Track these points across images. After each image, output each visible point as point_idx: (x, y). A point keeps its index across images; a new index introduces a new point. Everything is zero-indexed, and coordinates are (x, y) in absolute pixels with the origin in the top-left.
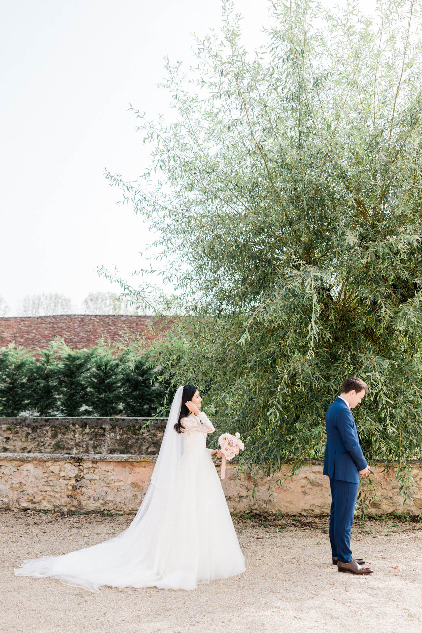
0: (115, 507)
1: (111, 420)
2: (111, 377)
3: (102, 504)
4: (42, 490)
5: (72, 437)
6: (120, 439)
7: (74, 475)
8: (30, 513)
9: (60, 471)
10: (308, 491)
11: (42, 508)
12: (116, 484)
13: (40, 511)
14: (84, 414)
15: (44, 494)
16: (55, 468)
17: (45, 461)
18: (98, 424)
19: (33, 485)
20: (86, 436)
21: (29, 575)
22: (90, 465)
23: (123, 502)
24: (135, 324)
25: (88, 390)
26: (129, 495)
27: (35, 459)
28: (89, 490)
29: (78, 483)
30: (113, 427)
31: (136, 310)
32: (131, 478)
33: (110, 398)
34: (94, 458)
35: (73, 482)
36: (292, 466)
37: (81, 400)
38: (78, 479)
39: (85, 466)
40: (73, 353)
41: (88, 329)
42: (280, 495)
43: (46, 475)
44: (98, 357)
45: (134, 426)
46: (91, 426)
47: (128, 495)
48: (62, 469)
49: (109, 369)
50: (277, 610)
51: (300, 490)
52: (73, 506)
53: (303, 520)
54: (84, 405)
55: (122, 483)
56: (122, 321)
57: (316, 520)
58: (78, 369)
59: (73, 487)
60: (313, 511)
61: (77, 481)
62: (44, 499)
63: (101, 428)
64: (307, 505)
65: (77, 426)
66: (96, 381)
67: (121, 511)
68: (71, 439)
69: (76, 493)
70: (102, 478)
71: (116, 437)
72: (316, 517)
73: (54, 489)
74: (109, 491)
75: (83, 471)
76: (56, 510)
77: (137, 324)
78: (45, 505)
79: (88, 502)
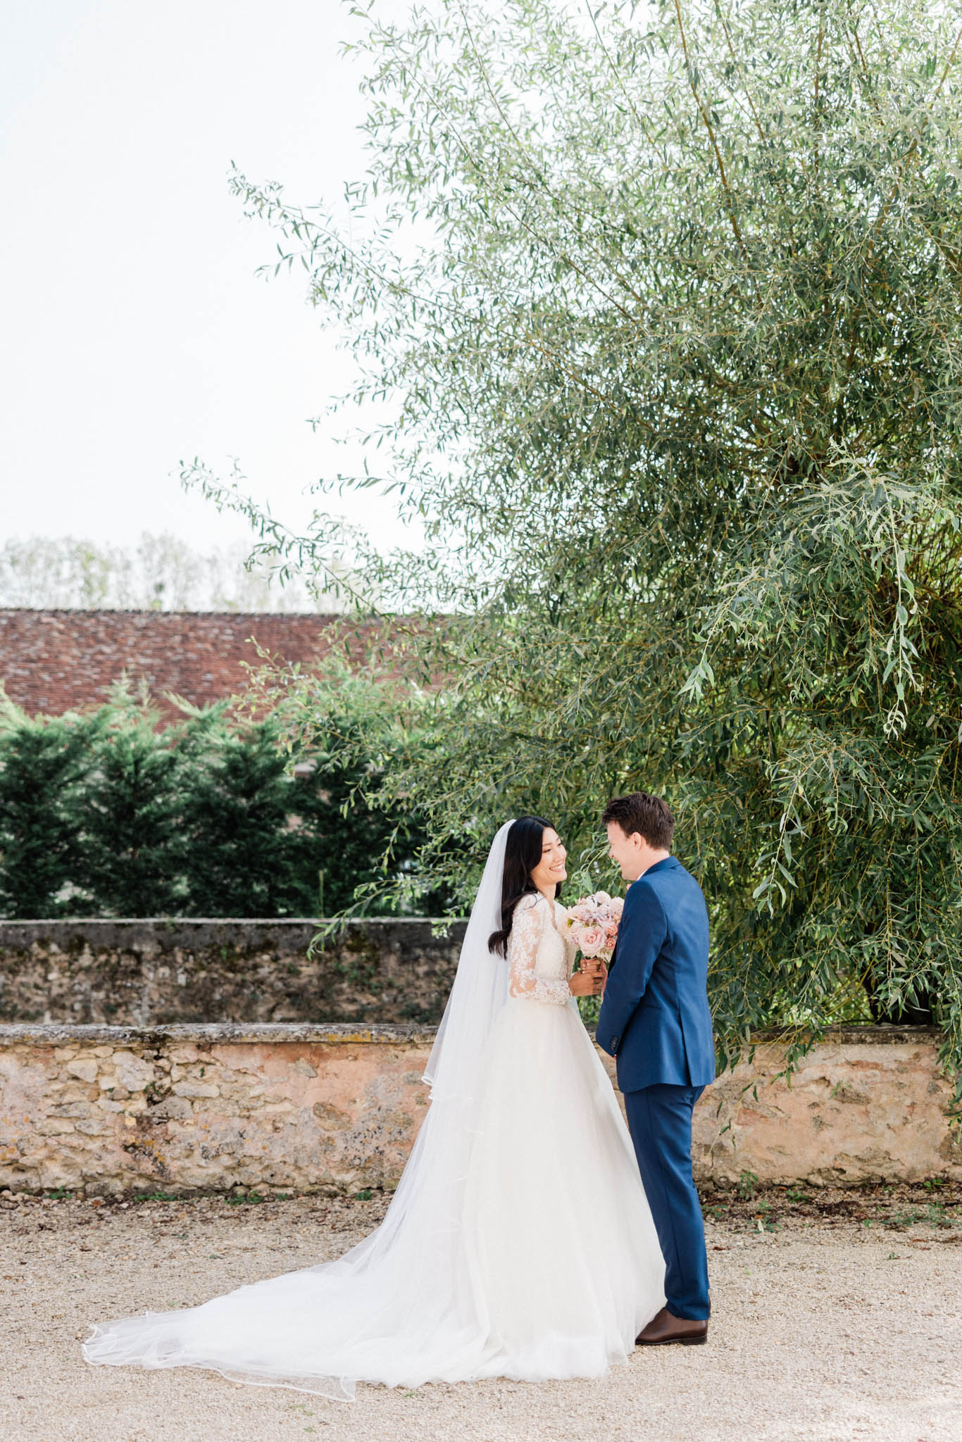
0: (267, 1174)
1: (160, 927)
2: (152, 798)
3: (227, 1168)
4: (46, 1131)
5: (40, 981)
6: (189, 986)
7: (144, 1085)
8: (12, 1198)
9: (100, 1073)
10: (827, 1118)
11: (47, 1185)
12: (270, 1108)
13: (40, 1192)
14: (71, 913)
15: (52, 1142)
16: (84, 1064)
17: (53, 1047)
18: (119, 941)
19: (18, 1118)
20: (81, 976)
21: (127, 1361)
22: (189, 1054)
23: (290, 1160)
24: (178, 638)
25: (82, 837)
26: (310, 1140)
27: (22, 1041)
28: (190, 1129)
29: (154, 1108)
30: (166, 950)
31: (154, 595)
32: (314, 1092)
33: (149, 861)
34: (203, 1035)
35: (140, 1105)
36: (785, 1048)
37: (61, 868)
38: (156, 1098)
39: (175, 1060)
40: (35, 726)
41: (31, 652)
42: (750, 1130)
43: (57, 1086)
44: (115, 739)
45: (231, 946)
46: (96, 946)
47: (307, 1141)
48: (106, 1068)
49: (147, 775)
50: (864, 1426)
51: (806, 1113)
52: (140, 1175)
53: (819, 1197)
54: (68, 884)
55: (287, 1106)
56: (137, 629)
57: (855, 1196)
58: (49, 775)
59: (139, 1120)
60: (843, 1171)
61: (151, 1102)
62: (50, 1158)
63: (129, 952)
64: (825, 1156)
65: (54, 948)
66: (104, 810)
67: (286, 1186)
68: (37, 987)
69: (148, 1138)
70: (226, 1094)
71: (174, 978)
72: (852, 1188)
73: (83, 1129)
74: (250, 1128)
75: (168, 1073)
76: (90, 1188)
77: (185, 638)
78: (56, 1175)
79: (187, 1163)
